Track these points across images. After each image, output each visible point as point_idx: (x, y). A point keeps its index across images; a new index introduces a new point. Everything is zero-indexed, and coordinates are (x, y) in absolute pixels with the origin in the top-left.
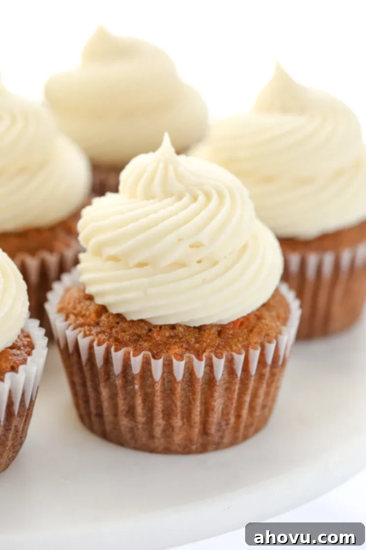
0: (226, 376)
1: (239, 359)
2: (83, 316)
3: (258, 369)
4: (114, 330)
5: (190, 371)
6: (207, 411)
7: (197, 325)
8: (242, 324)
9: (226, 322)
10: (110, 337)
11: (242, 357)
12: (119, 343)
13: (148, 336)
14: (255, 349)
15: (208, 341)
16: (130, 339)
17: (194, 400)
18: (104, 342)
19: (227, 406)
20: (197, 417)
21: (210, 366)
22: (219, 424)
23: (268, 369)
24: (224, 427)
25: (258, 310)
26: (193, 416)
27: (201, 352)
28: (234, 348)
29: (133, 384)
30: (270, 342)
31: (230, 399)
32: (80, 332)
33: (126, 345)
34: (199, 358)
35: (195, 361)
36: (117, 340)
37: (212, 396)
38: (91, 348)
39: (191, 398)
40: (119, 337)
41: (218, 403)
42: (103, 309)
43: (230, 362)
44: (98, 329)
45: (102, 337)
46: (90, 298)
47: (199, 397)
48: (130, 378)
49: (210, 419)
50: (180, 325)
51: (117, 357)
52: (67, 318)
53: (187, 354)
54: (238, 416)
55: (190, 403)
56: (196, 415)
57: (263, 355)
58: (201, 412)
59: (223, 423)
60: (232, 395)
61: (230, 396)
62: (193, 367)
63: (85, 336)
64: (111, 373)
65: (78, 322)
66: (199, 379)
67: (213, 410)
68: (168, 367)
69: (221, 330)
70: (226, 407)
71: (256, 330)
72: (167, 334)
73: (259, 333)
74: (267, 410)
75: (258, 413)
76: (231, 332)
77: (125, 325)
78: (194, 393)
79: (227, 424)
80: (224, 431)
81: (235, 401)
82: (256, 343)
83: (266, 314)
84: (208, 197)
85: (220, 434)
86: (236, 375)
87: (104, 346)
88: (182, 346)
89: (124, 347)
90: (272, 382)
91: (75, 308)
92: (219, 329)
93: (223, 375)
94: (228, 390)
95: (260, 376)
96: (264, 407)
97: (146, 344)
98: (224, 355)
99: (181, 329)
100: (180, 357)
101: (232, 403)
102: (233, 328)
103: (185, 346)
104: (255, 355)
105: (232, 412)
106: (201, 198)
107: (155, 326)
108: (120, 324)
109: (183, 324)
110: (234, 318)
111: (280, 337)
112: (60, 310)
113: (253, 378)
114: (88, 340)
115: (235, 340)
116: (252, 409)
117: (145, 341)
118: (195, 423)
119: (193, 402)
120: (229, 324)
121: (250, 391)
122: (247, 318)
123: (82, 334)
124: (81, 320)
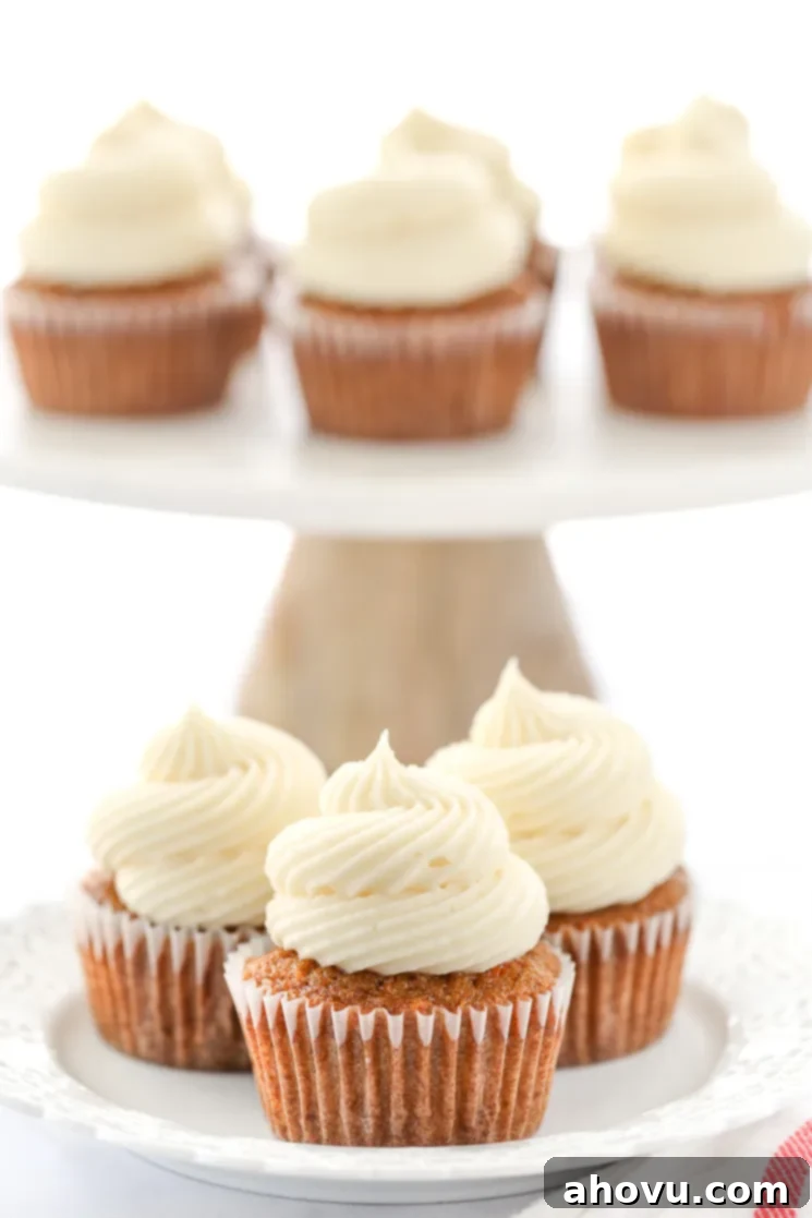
0: (488, 1040)
1: (506, 1012)
2: (282, 978)
3: (528, 1035)
4: (331, 987)
5: (440, 1034)
6: (464, 1094)
7: (445, 971)
8: (502, 973)
9: (483, 969)
10: (326, 997)
11: (510, 1008)
12: (340, 1003)
13: (378, 989)
14: (524, 1000)
15: (462, 992)
16: (355, 996)
17: (447, 1075)
18: (318, 1003)
19: (491, 1086)
20: (451, 1101)
21: (467, 1024)
22: (481, 1114)
23: (542, 1031)
24: (488, 1118)
25: (522, 958)
26: (446, 1099)
27: (453, 1005)
28: (498, 999)
29: (363, 1058)
30: (542, 992)
31: (494, 1075)
32: (282, 996)
33: (349, 1002)
34: (452, 1009)
35: (448, 1015)
36: (336, 999)
37: (471, 1069)
38: (301, 1014)
39: (443, 1073)
40: (340, 994)
41: (479, 1081)
42: (312, 965)
43: (493, 1019)
44: (309, 989)
45: (315, 998)
46: (292, 954)
47: (453, 1070)
48: (356, 1051)
49: (469, 1105)
50: (422, 974)
51: (340, 1019)
52: (259, 983)
53: (435, 1009)
54: (505, 1104)
55: (441, 1082)
56: (450, 1098)
57: (534, 1012)
58: (457, 1094)
59: (487, 1112)
60: (498, 1068)
61: (494, 1070)
62: (444, 1026)
63: (289, 998)
64: (330, 1049)
65: (277, 986)
66: (453, 1043)
67: (473, 1090)
68: (410, 1027)
69: (478, 979)
70: (489, 1087)
71: (523, 978)
72: (406, 986)
73: (528, 981)
74: (540, 1100)
75: (529, 1102)
76: (490, 981)
77: (345, 980)
78: (446, 1065)
79: (492, 1114)
80: (487, 1124)
81: (500, 1077)
82: (525, 993)
83: (532, 962)
84: (447, 806)
85: (482, 1128)
86: (502, 1037)
87: (319, 1008)
88: (427, 999)
89: (346, 1005)
90: (546, 1057)
91: (269, 971)
92: (474, 978)
93: (485, 1039)
94: (491, 1061)
95: (532, 1045)
96: (537, 1095)
97: (377, 1000)
98: (486, 1008)
99: (423, 979)
100: (428, 1012)
101: (497, 1082)
102: (492, 977)
103: (431, 999)
104: (525, 1007)
105: (498, 1095)
106: (438, 807)
107: (387, 978)
108: (339, 979)
109: (426, 971)
110: (493, 964)
111: (554, 988)
112: (248, 977)
113: (523, 1045)
114: (296, 1003)
115: (497, 990)
116: (522, 1096)
117: (376, 996)
118: (450, 1110)
119: (445, 1079)
120: (487, 972)
121: (519, 1065)
122: (507, 966)
123: (285, 997)
124: (282, 983)
